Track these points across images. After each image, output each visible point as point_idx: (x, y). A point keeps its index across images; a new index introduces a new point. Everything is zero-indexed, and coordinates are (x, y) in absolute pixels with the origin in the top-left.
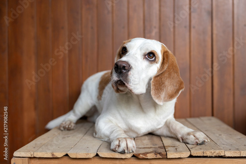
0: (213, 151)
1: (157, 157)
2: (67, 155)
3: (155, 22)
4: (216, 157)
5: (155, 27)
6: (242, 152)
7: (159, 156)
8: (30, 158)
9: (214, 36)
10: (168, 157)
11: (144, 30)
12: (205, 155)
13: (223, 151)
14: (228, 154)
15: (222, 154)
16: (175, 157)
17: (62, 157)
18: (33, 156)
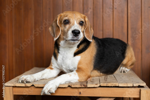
0: (112, 84)
1: (82, 87)
2: (33, 85)
3: (90, 5)
4: (114, 87)
5: (90, 8)
6: (128, 84)
7: (83, 86)
8: (13, 87)
9: (129, 14)
10: (88, 87)
11: (83, 10)
12: (108, 85)
13: (118, 83)
14: (120, 85)
15: (117, 85)
16: (91, 87)
17: (30, 86)
18: (15, 86)
